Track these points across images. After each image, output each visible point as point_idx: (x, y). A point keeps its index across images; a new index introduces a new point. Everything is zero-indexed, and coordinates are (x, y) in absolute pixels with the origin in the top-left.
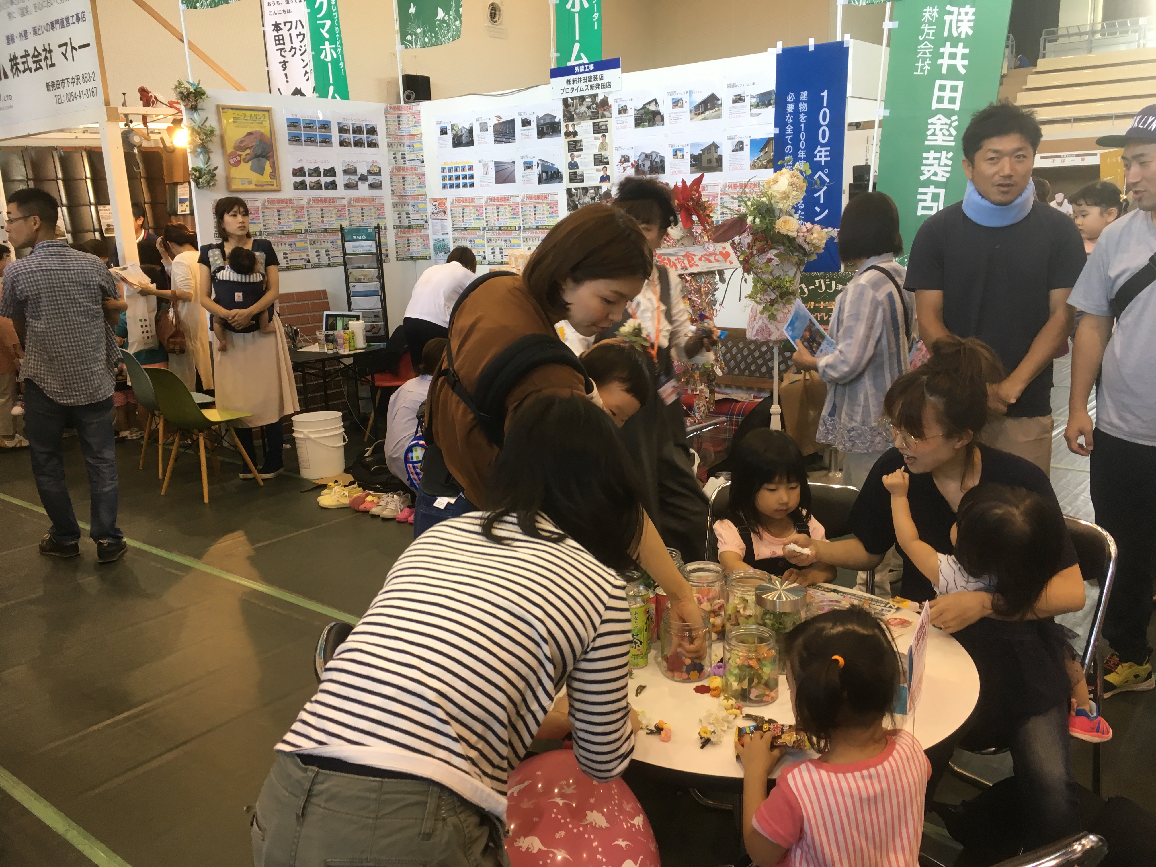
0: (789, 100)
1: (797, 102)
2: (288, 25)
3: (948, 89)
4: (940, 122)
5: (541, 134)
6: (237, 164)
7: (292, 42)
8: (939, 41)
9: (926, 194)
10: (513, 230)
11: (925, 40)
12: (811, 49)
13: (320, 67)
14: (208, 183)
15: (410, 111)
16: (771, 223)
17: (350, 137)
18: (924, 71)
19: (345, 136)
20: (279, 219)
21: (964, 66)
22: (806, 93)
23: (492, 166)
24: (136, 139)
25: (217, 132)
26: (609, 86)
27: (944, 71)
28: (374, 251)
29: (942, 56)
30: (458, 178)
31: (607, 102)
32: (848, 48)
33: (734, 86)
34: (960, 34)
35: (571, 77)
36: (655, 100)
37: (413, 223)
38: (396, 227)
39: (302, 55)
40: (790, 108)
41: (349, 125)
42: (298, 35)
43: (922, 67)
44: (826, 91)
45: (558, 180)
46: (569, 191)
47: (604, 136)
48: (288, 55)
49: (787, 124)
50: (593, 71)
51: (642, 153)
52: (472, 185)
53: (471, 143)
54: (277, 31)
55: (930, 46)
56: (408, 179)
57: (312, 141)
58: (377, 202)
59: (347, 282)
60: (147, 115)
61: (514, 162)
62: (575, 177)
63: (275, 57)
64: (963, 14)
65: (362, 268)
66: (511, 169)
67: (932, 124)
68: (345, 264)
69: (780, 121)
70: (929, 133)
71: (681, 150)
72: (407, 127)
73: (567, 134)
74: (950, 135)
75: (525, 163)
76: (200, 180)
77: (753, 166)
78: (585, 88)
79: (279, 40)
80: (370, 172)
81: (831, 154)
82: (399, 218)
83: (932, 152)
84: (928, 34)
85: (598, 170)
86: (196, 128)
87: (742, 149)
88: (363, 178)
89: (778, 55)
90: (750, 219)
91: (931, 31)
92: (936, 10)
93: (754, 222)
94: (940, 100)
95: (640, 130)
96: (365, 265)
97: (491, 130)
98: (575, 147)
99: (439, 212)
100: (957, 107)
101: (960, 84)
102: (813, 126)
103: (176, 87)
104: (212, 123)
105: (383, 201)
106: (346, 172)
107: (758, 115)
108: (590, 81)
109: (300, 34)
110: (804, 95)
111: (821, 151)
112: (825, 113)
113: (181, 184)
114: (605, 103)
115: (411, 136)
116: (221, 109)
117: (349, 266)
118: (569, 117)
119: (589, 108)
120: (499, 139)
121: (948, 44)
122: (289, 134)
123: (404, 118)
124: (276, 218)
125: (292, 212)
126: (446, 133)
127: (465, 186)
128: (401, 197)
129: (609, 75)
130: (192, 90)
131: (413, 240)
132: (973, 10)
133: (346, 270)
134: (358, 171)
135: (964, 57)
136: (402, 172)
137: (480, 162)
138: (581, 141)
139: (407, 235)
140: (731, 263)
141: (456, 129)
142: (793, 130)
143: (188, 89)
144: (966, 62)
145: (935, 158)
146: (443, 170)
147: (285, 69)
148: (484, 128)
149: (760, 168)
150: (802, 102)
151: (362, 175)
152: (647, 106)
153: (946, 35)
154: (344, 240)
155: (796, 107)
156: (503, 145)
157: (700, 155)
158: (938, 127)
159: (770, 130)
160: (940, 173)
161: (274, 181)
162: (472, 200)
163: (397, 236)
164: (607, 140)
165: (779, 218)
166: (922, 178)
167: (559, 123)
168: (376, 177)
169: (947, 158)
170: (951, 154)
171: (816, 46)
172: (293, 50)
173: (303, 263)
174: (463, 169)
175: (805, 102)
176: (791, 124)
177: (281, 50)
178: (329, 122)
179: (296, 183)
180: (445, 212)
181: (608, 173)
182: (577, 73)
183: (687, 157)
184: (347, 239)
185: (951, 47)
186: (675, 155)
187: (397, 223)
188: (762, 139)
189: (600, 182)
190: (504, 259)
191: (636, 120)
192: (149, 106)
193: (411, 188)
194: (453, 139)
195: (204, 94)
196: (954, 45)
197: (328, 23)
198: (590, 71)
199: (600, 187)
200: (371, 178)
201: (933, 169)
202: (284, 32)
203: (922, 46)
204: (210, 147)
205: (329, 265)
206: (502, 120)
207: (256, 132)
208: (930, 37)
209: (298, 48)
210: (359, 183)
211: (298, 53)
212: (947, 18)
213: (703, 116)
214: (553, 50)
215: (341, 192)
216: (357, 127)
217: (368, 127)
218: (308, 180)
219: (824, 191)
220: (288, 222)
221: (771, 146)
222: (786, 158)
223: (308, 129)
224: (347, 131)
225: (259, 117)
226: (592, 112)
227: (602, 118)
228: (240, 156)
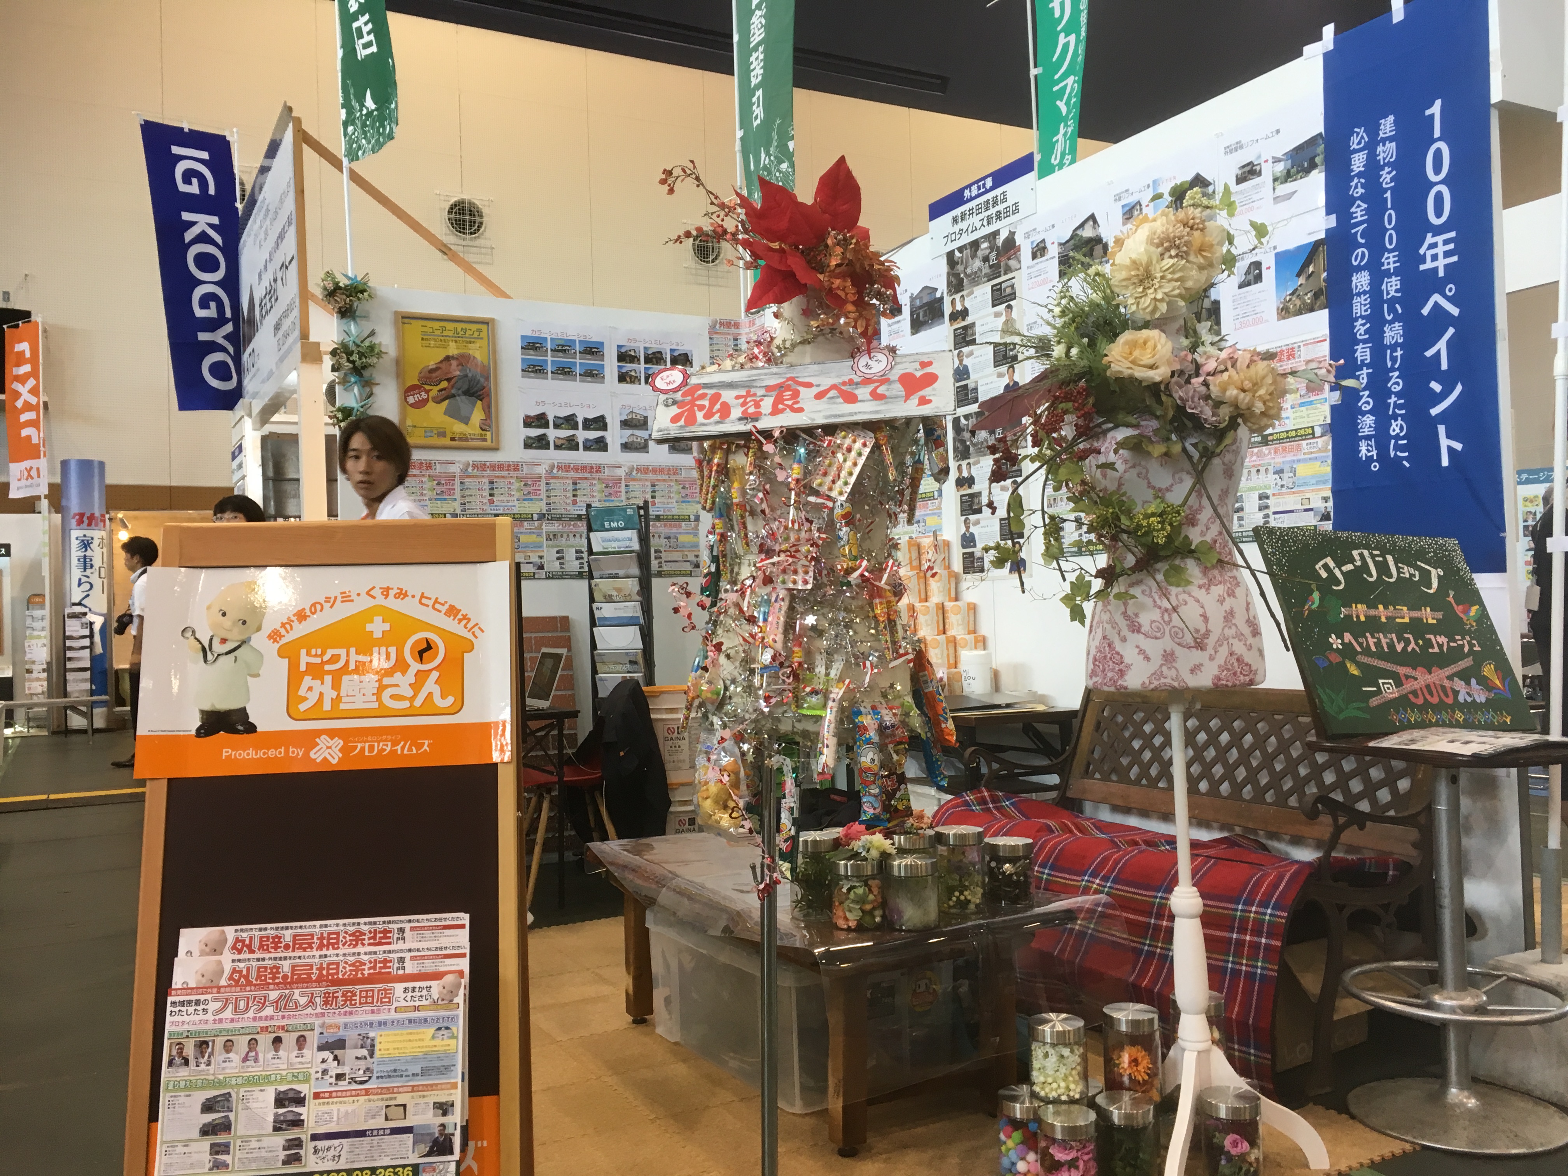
0: (1355, 146)
1: (1372, 145)
5: (916, 326)
6: (421, 404)
12: (1398, 17)
15: (753, 328)
17: (639, 368)
19: (628, 366)
20: (491, 495)
22: (1391, 118)
26: (1016, 211)
28: (637, 547)
31: (1014, 241)
33: (1239, 146)
35: (958, 211)
36: (1092, 218)
40: (1358, 162)
41: (640, 348)
44: (1439, 102)
46: (956, 422)
47: (1010, 307)
50: (992, 188)
57: (566, 373)
59: (592, 602)
62: (964, 396)
65: (616, 576)
68: (590, 572)
69: (1337, 199)
73: (953, 317)
77: (1285, 312)
78: (978, 225)
81: (1460, 247)
85: (1000, 375)
89: (1327, 56)
95: (1068, 280)
96: (621, 573)
98: (965, 338)
102: (1412, 190)
104: (384, 339)
106: (626, 424)
107: (1289, 196)
108: (987, 209)
110: (1387, 126)
111: (1434, 246)
112: (1438, 153)
116: (406, 319)
117: (595, 574)
118: (956, 285)
119: (986, 259)
122: (523, 360)
124: (486, 493)
125: (517, 485)
129: (1015, 189)
130: (347, 284)
133: (591, 581)
134: (650, 423)
142: (1367, 211)
143: (337, 284)
149: (1299, 312)
150: (1384, 141)
152: (1079, 232)
154: (590, 529)
155: (1372, 158)
159: (1316, 224)
161: (487, 435)
164: (1014, 314)
167: (942, 298)
171: (1408, 10)
173: (530, 569)
175: (1391, 139)
176: (1362, 198)
178: (602, 343)
179: (528, 438)
181: (1017, 377)
182: (968, 201)
184: (594, 527)
188: (1299, 248)
191: (1061, 263)
195: (363, 291)
198: (987, 191)
207: (461, 356)
210: (651, 443)
215: (614, 455)
216: (654, 353)
217: (676, 354)
218: (552, 434)
219: (1449, 342)
220: (508, 501)
221: (1321, 260)
222: (1354, 278)
223: (561, 354)
224: (634, 359)
225: (468, 332)
226: (991, 267)
227: (1005, 274)
228: (427, 392)
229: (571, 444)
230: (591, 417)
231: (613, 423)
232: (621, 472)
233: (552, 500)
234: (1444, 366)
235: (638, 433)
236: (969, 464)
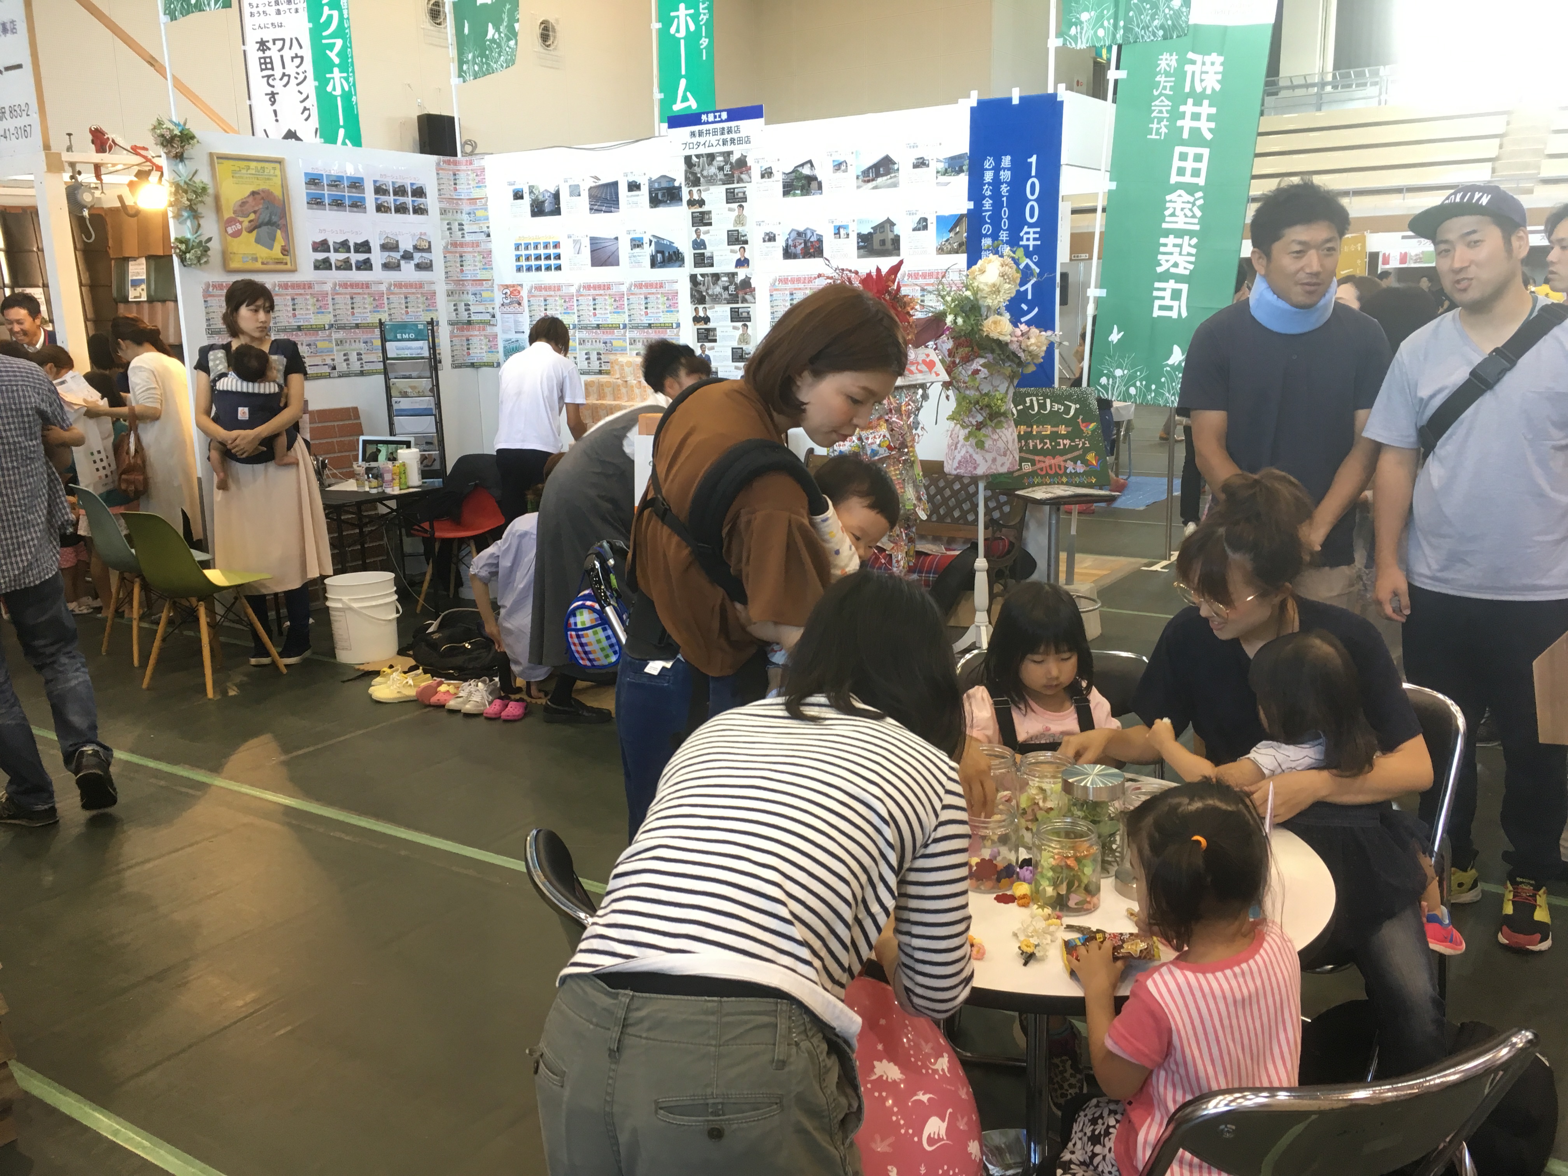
0: (987, 166)
1: (997, 169)
2: (279, 44)
3: (1191, 157)
4: (1180, 200)
5: (655, 202)
6: (237, 234)
7: (284, 68)
8: (1179, 97)
9: (1164, 289)
10: (616, 328)
11: (1161, 95)
12: (1016, 101)
13: (325, 100)
14: (199, 259)
15: (471, 167)
16: (977, 324)
17: (390, 200)
18: (1160, 134)
19: (383, 198)
20: (294, 310)
21: (1210, 130)
22: (1009, 158)
23: (587, 242)
24: (87, 198)
25: (211, 191)
26: (748, 141)
27: (1185, 135)
28: (426, 354)
29: (1182, 116)
30: (538, 258)
31: (746, 162)
32: (1062, 103)
33: (915, 146)
34: (1205, 89)
35: (696, 128)
36: (810, 162)
37: (474, 318)
38: (451, 323)
39: (298, 84)
40: (989, 176)
41: (389, 182)
42: (293, 58)
43: (1158, 129)
44: (1035, 157)
45: (678, 263)
46: (693, 278)
47: (741, 207)
48: (278, 85)
49: (984, 197)
50: (726, 121)
51: (793, 230)
52: (558, 268)
53: (557, 211)
54: (264, 51)
55: (1167, 102)
56: (468, 257)
57: (338, 205)
58: (426, 288)
59: (389, 397)
60: (102, 164)
61: (617, 239)
62: (701, 260)
63: (259, 87)
64: (1208, 63)
65: (410, 377)
66: (613, 248)
67: (1171, 201)
68: (386, 373)
69: (975, 193)
70: (1167, 213)
71: (845, 227)
72: (467, 188)
73: (691, 203)
74: (1194, 216)
75: (632, 240)
76: (188, 255)
77: (941, 250)
78: (715, 143)
79: (266, 63)
80: (416, 248)
81: (1042, 237)
82: (456, 310)
83: (1171, 237)
84: (1165, 88)
85: (732, 251)
86: (182, 184)
87: (925, 228)
88: (407, 256)
89: (972, 109)
90: (949, 319)
91: (1168, 85)
92: (1174, 57)
93: (955, 322)
94: (1181, 172)
95: (790, 199)
96: (414, 374)
97: (585, 195)
98: (701, 220)
99: (511, 303)
100: (1201, 181)
101: (1206, 152)
102: (1018, 200)
103: (155, 128)
104: (204, 177)
105: (433, 287)
106: (385, 247)
107: (946, 184)
108: (722, 134)
109: (297, 56)
110: (1006, 161)
111: (1028, 233)
112: (1033, 185)
113: (135, 259)
114: (742, 163)
115: (473, 200)
116: (216, 159)
117: (391, 375)
118: (694, 181)
119: (721, 169)
120: (595, 207)
121: (1190, 101)
122: (308, 194)
123: (462, 176)
124: (290, 308)
125: (311, 301)
126: (522, 197)
127: (548, 268)
128: (460, 282)
129: (747, 126)
130: (177, 132)
131: (474, 341)
132: (1222, 59)
133: (387, 380)
134: (400, 246)
135: (1210, 118)
136: (459, 249)
137: (569, 237)
138: (709, 212)
139: (466, 333)
140: (937, 375)
141: (536, 192)
142: (992, 205)
143: (171, 131)
144: (1212, 125)
145: (1175, 245)
146: (517, 247)
147: (273, 103)
148: (575, 191)
149: (950, 252)
150: (1004, 169)
151: (405, 251)
152: (800, 169)
153: (1187, 89)
154: (384, 340)
155: (996, 176)
156: (602, 215)
157: (870, 234)
158: (1179, 206)
159: (964, 206)
160: (1182, 264)
161: (288, 258)
162: (559, 288)
163: (452, 336)
164: (745, 212)
165: (987, 317)
166: (1159, 270)
167: (680, 188)
168: (424, 255)
169: (1190, 245)
170: (1194, 241)
171: (1021, 99)
172: (286, 79)
173: (327, 370)
174: (546, 246)
175: (1008, 169)
176: (990, 197)
177: (269, 77)
178: (362, 179)
179: (316, 261)
180: (519, 304)
181: (747, 255)
182: (705, 123)
183: (854, 238)
184: (388, 338)
185: (1194, 104)
186: (837, 233)
187: (453, 317)
188: (951, 216)
189: (736, 267)
190: (603, 368)
191: (784, 187)
192: (104, 151)
193: (472, 270)
194: (532, 206)
195: (193, 137)
196: (1198, 103)
197: (339, 43)
198: (722, 121)
199: (736, 274)
200: (418, 257)
201: (1173, 259)
202: (273, 52)
203: (1157, 103)
204: (200, 210)
205: (362, 373)
206: (601, 183)
207: (263, 191)
208: (1168, 92)
209: (293, 75)
210: (402, 262)
211: (293, 82)
212: (1189, 68)
213: (874, 184)
214: (656, 89)
215: (377, 274)
216: (399, 187)
217: (414, 187)
218: (335, 257)
219: (1033, 285)
220: (306, 314)
221: (964, 225)
222: (983, 241)
223: (334, 188)
224: (385, 192)
225: (267, 171)
226: (725, 175)
227: (738, 183)
228: (241, 223)
229: (346, 265)
230: (359, 242)
231: (375, 246)
232: (383, 288)
233: (338, 312)
234: (1030, 297)
235: (393, 254)
236: (705, 308)
